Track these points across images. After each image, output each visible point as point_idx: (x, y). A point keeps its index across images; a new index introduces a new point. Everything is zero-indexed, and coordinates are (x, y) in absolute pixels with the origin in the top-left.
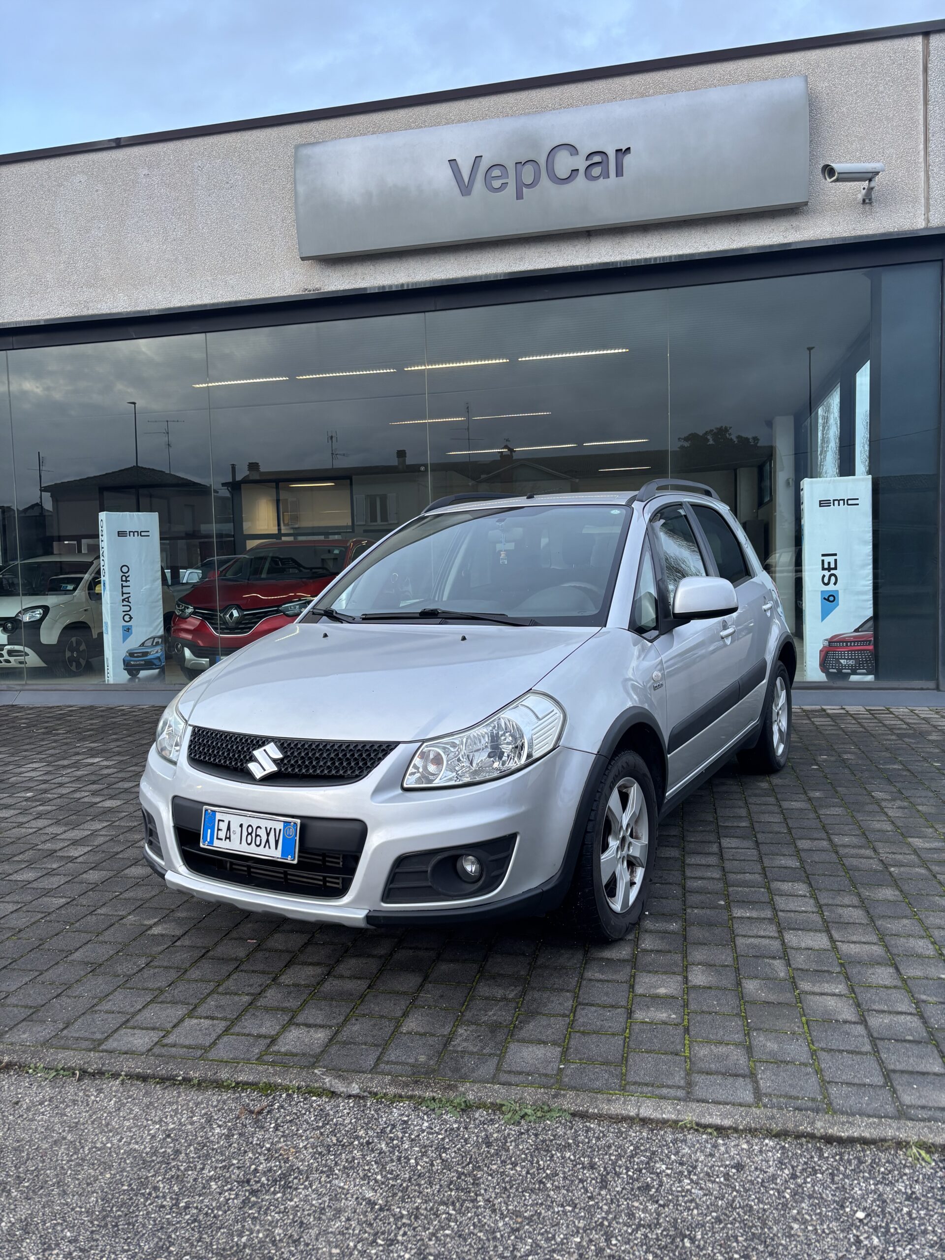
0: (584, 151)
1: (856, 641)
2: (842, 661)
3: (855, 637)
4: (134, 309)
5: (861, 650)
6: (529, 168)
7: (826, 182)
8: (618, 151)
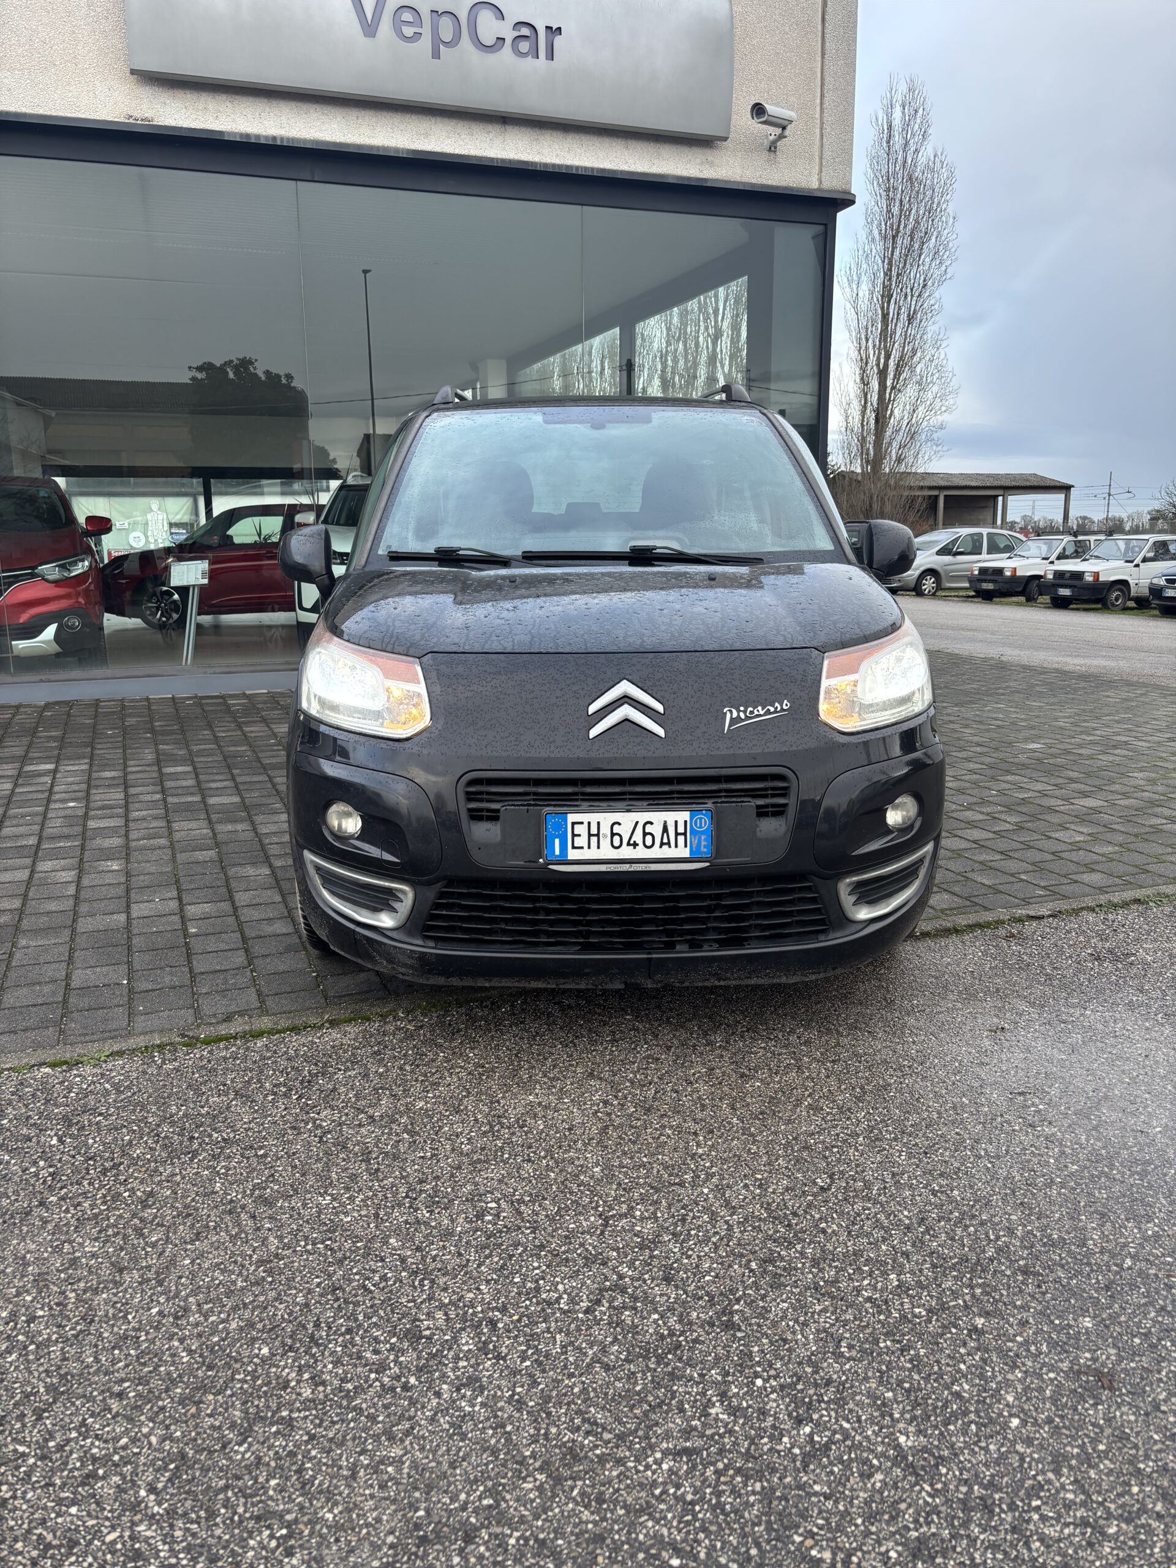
0: (512, 17)
6: (446, 22)
7: (752, 122)
8: (548, 28)
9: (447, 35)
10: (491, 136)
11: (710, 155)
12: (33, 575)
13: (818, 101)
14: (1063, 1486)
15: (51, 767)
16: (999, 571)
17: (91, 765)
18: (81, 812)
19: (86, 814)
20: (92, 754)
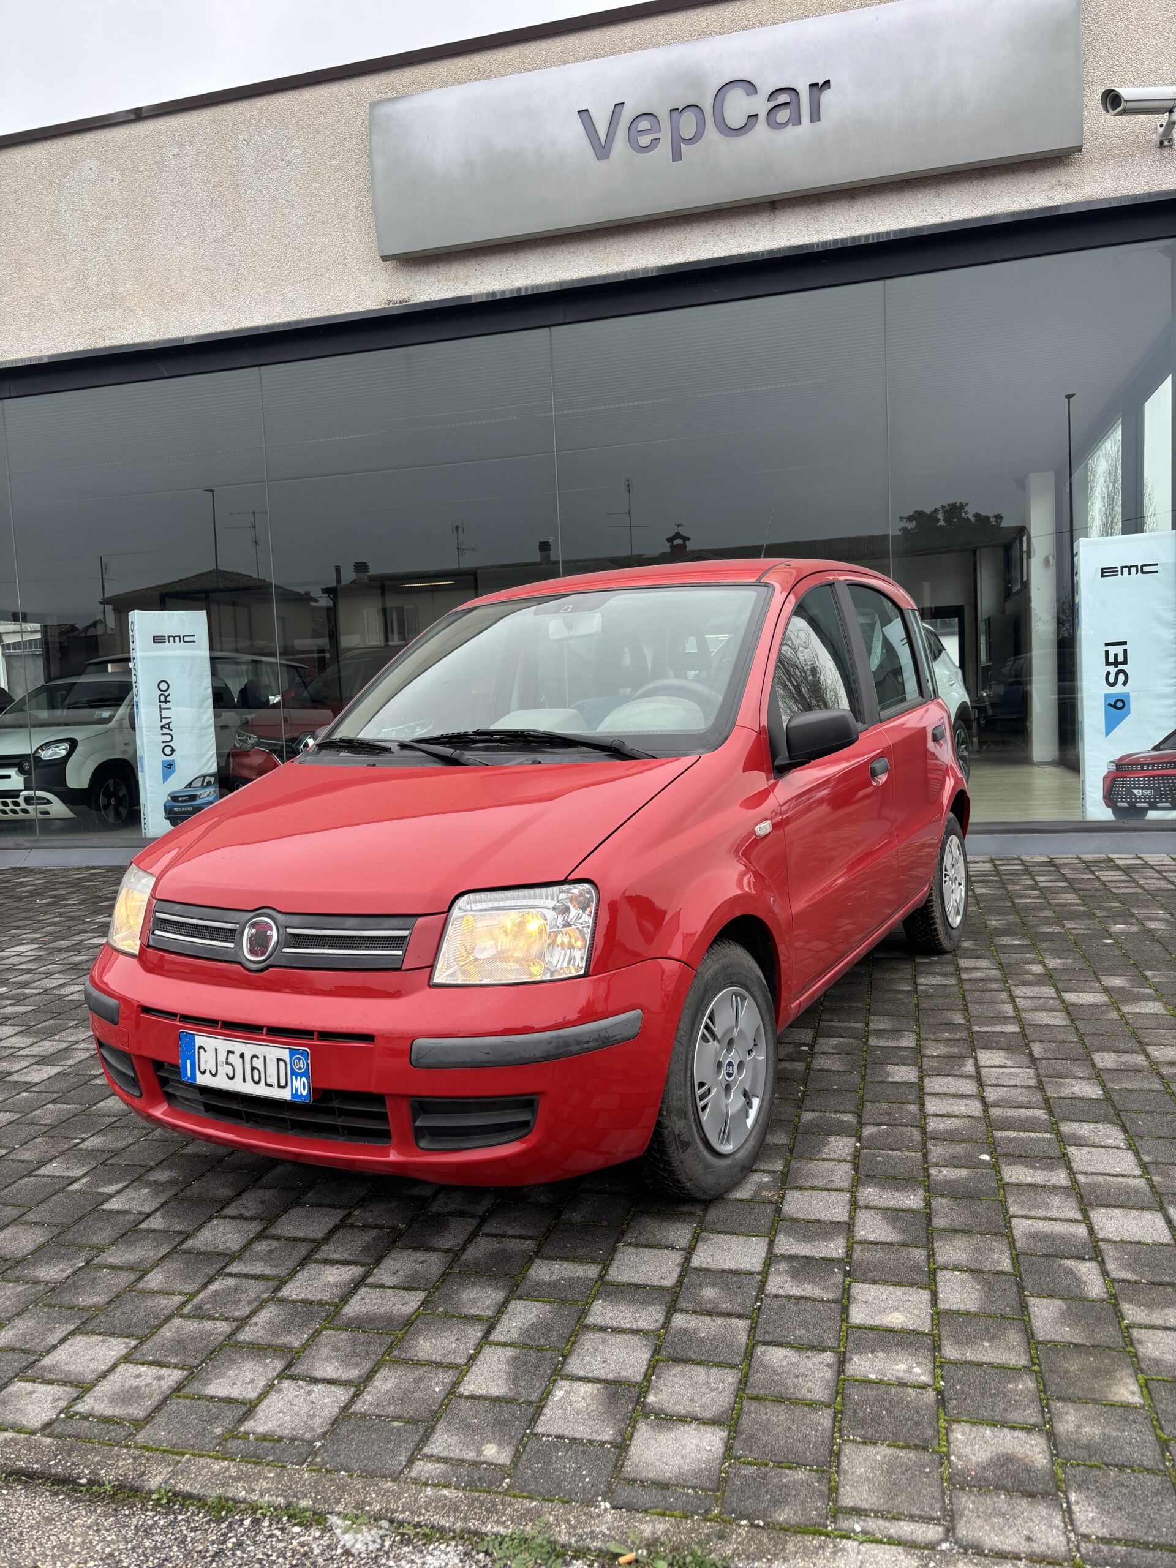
0: (765, 89)
1: (1154, 762)
2: (1136, 791)
3: (1153, 757)
4: (164, 337)
5: (1163, 776)
6: (689, 118)
7: (1108, 116)
8: (813, 86)
9: (687, 131)
10: (757, 227)
11: (1062, 175)
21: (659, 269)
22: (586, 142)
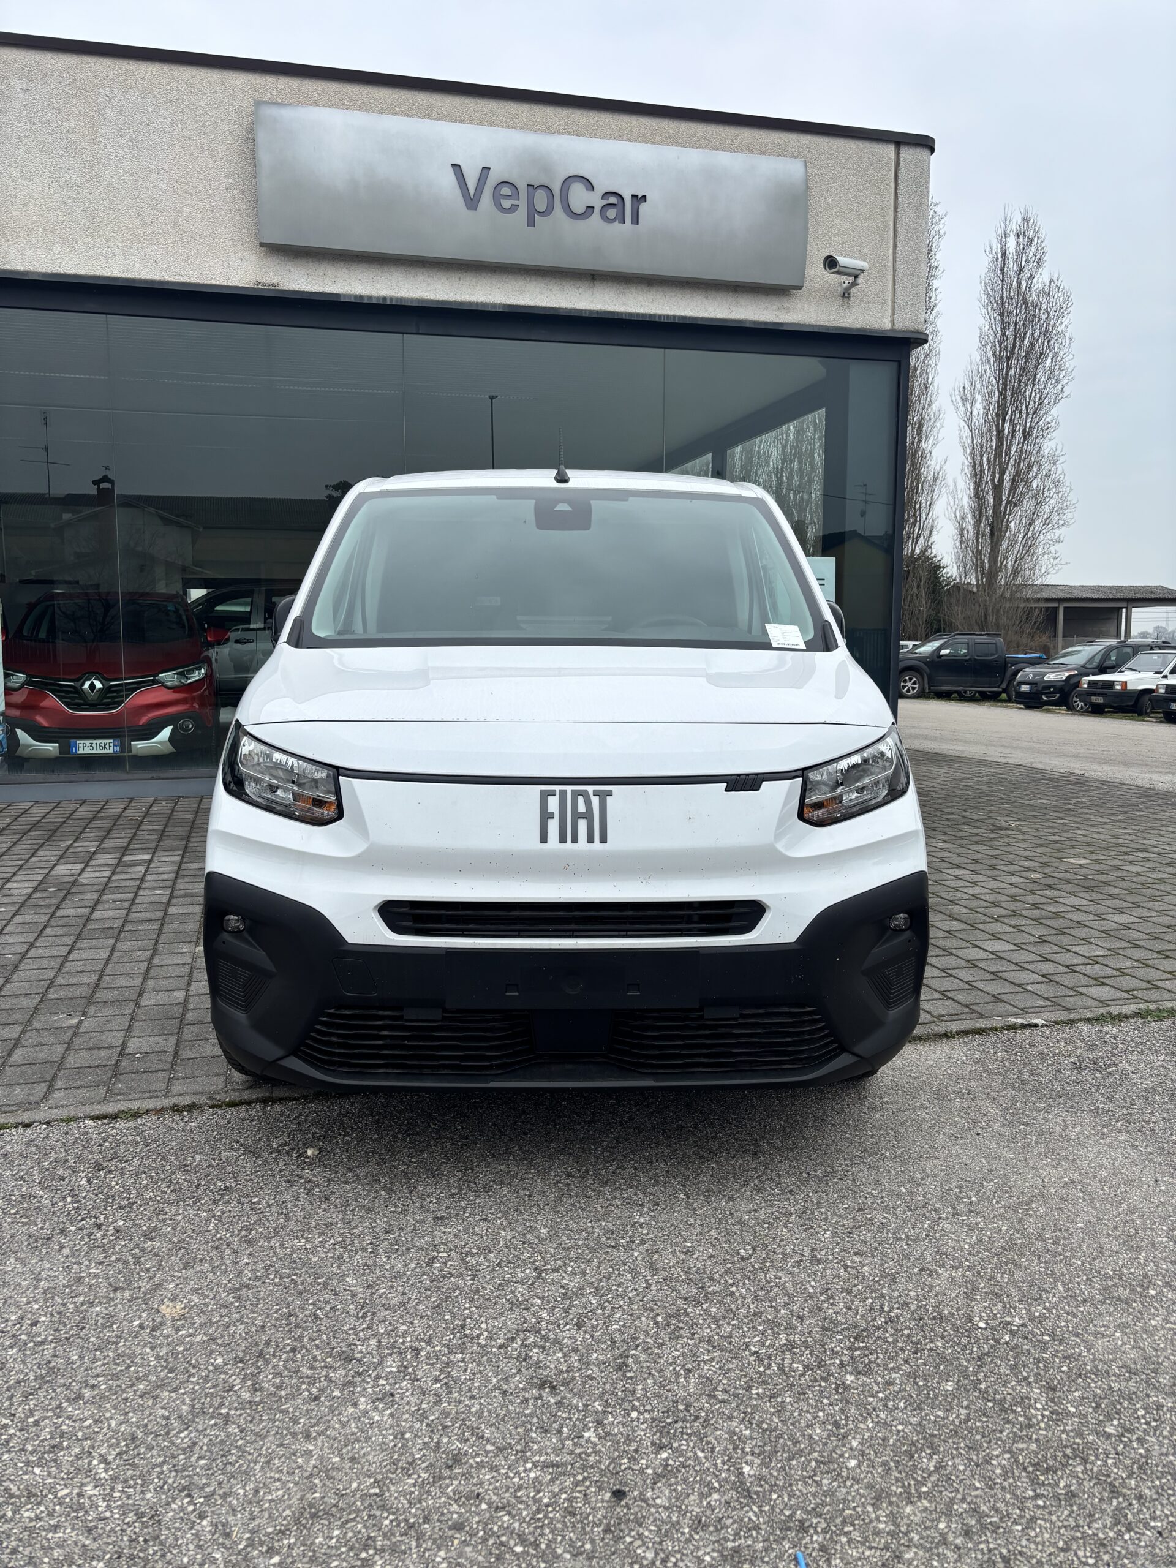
0: (599, 189)
6: (541, 194)
7: (825, 272)
8: (634, 196)
9: (541, 206)
10: (581, 290)
11: (786, 302)
12: (154, 682)
13: (891, 251)
14: (878, 1519)
15: (147, 857)
16: (1110, 684)
17: (183, 856)
18: (165, 899)
19: (169, 900)
20: (186, 847)
21: (505, 306)
22: (458, 191)
